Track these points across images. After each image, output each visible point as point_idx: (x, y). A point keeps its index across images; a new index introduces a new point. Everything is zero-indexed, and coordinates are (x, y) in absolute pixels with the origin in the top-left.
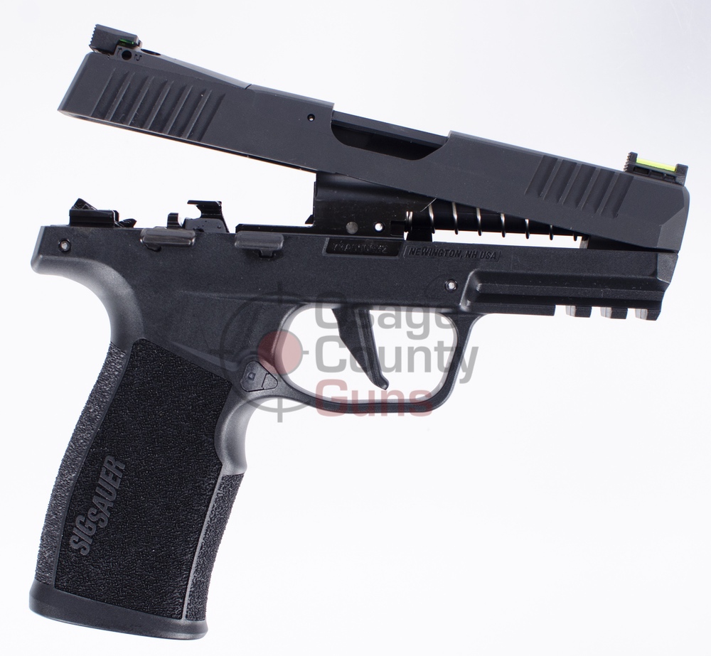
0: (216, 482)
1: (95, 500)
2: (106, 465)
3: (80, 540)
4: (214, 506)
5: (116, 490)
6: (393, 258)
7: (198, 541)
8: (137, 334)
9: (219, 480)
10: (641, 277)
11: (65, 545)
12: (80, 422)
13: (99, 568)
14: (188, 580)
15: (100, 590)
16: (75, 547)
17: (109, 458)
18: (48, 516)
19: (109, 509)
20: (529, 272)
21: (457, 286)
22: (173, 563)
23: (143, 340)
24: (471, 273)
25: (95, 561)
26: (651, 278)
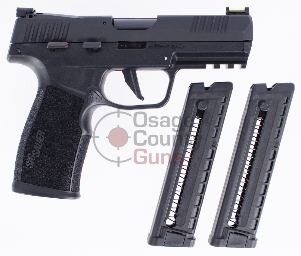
0: (80, 138)
1: (35, 147)
2: (38, 133)
3: (30, 162)
4: (80, 147)
5: (42, 142)
6: (143, 49)
7: (74, 161)
8: (48, 83)
9: (81, 137)
10: (238, 52)
11: (24, 165)
12: (28, 118)
13: (37, 173)
14: (71, 176)
15: (38, 181)
16: (28, 165)
17: (39, 131)
18: (18, 155)
19: (40, 150)
20: (195, 52)
21: (168, 58)
22: (65, 170)
23: (50, 85)
24: (174, 53)
25: (36, 170)
26: (242, 52)
